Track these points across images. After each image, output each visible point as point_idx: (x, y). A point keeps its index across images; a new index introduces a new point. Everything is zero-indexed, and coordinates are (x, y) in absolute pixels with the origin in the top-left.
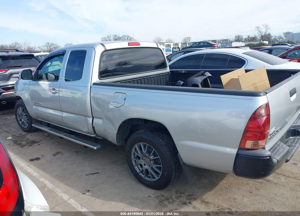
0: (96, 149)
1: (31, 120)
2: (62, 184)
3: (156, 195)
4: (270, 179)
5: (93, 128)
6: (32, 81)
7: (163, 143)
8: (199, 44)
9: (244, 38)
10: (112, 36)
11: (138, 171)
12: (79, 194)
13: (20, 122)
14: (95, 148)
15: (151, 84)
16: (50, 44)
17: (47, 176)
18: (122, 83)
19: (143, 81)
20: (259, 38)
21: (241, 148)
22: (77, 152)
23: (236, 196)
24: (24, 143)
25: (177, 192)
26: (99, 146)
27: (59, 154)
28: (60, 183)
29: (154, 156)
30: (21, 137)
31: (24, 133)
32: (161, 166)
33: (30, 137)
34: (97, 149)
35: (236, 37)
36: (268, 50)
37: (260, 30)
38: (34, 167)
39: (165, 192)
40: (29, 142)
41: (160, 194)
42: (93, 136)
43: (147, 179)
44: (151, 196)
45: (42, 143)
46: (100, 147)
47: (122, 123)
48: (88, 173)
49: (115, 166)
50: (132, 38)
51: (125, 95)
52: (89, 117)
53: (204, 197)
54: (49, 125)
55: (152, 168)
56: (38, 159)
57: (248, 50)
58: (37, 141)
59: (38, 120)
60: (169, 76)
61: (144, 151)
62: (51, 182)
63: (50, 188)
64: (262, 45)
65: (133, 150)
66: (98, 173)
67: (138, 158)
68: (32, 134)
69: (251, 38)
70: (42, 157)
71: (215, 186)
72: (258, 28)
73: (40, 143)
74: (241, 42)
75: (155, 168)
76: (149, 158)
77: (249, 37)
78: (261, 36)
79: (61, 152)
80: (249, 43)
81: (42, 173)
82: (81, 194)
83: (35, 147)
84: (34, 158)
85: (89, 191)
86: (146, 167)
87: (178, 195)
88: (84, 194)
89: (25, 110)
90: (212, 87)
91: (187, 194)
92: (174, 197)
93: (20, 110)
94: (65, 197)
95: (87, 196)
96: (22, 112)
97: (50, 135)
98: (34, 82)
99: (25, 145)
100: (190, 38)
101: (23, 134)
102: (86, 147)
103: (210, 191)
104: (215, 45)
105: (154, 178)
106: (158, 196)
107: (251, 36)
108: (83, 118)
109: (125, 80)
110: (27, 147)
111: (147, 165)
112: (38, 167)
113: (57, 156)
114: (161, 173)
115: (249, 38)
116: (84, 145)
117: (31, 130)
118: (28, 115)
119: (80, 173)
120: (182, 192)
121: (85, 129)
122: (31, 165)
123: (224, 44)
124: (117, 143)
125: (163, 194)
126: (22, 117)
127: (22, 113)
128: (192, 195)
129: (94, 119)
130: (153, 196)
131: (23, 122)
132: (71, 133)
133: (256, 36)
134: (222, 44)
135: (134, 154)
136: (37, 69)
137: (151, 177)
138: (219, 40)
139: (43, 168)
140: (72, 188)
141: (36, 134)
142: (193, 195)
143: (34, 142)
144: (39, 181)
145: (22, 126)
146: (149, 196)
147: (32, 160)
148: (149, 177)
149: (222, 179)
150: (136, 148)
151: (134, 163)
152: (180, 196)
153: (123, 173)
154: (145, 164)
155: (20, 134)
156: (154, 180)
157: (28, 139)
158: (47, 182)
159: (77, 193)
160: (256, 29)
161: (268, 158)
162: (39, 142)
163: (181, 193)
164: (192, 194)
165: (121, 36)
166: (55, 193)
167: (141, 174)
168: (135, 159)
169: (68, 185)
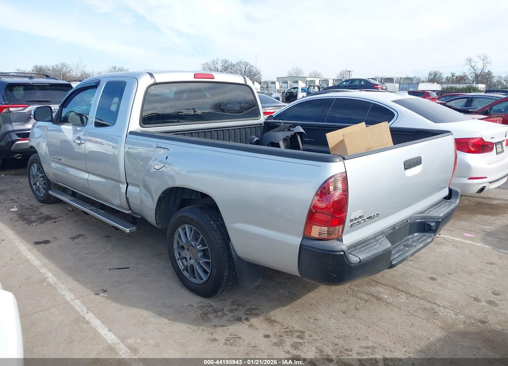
0: (128, 232)
1: (49, 184)
2: (70, 279)
3: (201, 304)
4: (383, 296)
5: (127, 199)
6: (53, 124)
7: (214, 226)
8: (351, 83)
9: (444, 76)
10: (219, 62)
11: (182, 267)
12: (90, 294)
13: (34, 187)
14: (128, 230)
15: (229, 141)
16: (117, 69)
17: (53, 266)
18: (177, 134)
19: (215, 134)
20: (470, 78)
21: (306, 237)
22: (108, 237)
23: (320, 316)
24: (33, 218)
25: (233, 303)
26: (134, 228)
27: (80, 238)
28: (68, 277)
29: (203, 246)
30: (32, 209)
31: (36, 203)
32: (210, 261)
33: (45, 210)
34: (131, 233)
35: (430, 74)
36: (466, 100)
37: (473, 65)
38: (38, 253)
39: (217, 301)
40: (42, 217)
41: (209, 304)
42: (128, 212)
43: (192, 280)
44: (192, 306)
45: (59, 221)
46: (135, 230)
47: (162, 194)
48: (112, 267)
49: (157, 261)
50: (252, 66)
51: (166, 151)
52: (122, 183)
53: (272, 313)
54: (74, 195)
55: (198, 263)
56: (46, 242)
57: (405, 96)
58: (53, 216)
59: (58, 185)
60: (262, 129)
61: (190, 237)
62: (54, 275)
63: (51, 282)
64: (472, 91)
65: (176, 236)
66: (128, 268)
67: (183, 247)
68: (50, 206)
69: (457, 77)
70: (53, 240)
71: (296, 300)
72: (470, 60)
73: (56, 220)
74: (435, 83)
75: (202, 265)
76: (196, 248)
77: (453, 76)
78: (474, 75)
79: (84, 235)
80: (449, 85)
81: (47, 261)
82: (93, 295)
83: (49, 225)
84: (41, 240)
85: (106, 291)
86: (192, 262)
87: (235, 307)
88: (97, 294)
89: (40, 168)
90: (304, 150)
91: (248, 307)
92: (226, 310)
93: (34, 169)
94: (69, 296)
95: (102, 298)
96: (38, 171)
97: (75, 210)
98: (55, 126)
99: (34, 222)
100: (350, 71)
101: (36, 205)
102: (117, 229)
103: (284, 306)
104: (377, 85)
105: (201, 279)
106: (203, 306)
107: (456, 75)
108: (114, 183)
109: (183, 131)
110: (37, 224)
111: (193, 259)
112: (43, 254)
113: (76, 240)
114: (209, 271)
115: (455, 78)
116: (115, 226)
117: (49, 200)
118: (44, 177)
119: (101, 267)
120: (242, 304)
121: (117, 202)
122: (35, 250)
123: (405, 86)
124: (158, 224)
125: (212, 304)
126: (36, 179)
127: (38, 173)
128: (254, 309)
129: (129, 186)
130: (196, 306)
131: (38, 187)
132: (103, 208)
133: (466, 74)
134: (402, 86)
135: (178, 242)
136: (60, 107)
137: (197, 277)
138: (397, 78)
139: (50, 256)
140: (82, 285)
141: (55, 206)
142: (257, 309)
143: (48, 218)
144: (39, 272)
145: (37, 192)
146: (190, 305)
147: (37, 243)
148: (195, 278)
149: (310, 291)
150: (179, 234)
151: (177, 256)
152: (236, 310)
153: (164, 271)
154: (190, 258)
155: (32, 205)
156: (202, 282)
157: (41, 214)
158: (50, 275)
159: (88, 292)
160: (467, 62)
161: (342, 253)
162: (55, 218)
163: (239, 305)
164: (255, 307)
165: (234, 63)
166: (57, 290)
167: (185, 273)
168: (179, 251)
169: (78, 281)
